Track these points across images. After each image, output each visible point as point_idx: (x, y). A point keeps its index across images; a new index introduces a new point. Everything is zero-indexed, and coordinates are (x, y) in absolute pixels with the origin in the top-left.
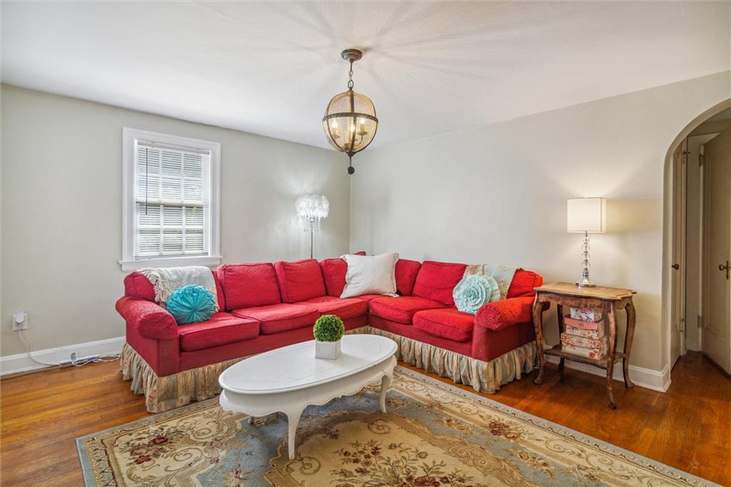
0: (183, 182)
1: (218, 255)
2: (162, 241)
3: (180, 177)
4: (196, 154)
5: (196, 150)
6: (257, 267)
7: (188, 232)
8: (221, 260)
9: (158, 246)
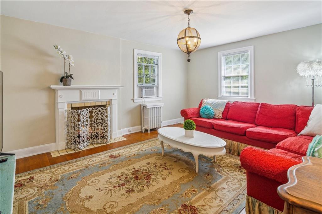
0: (241, 67)
1: (253, 98)
2: (232, 91)
3: (239, 65)
4: (243, 54)
5: (243, 52)
6: (250, 104)
7: (242, 87)
8: (255, 100)
9: (230, 92)
